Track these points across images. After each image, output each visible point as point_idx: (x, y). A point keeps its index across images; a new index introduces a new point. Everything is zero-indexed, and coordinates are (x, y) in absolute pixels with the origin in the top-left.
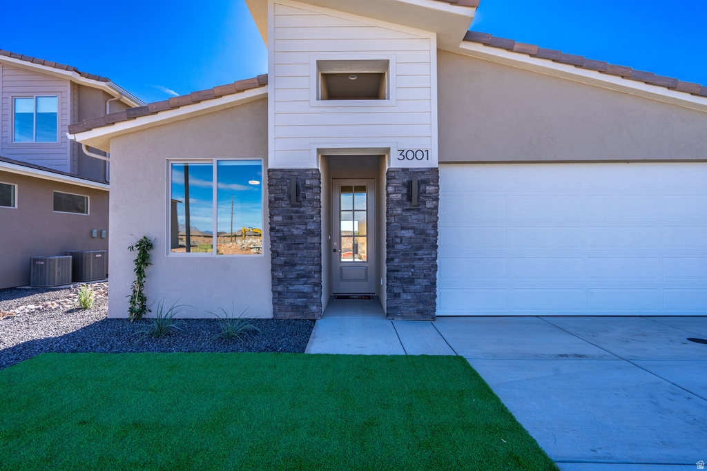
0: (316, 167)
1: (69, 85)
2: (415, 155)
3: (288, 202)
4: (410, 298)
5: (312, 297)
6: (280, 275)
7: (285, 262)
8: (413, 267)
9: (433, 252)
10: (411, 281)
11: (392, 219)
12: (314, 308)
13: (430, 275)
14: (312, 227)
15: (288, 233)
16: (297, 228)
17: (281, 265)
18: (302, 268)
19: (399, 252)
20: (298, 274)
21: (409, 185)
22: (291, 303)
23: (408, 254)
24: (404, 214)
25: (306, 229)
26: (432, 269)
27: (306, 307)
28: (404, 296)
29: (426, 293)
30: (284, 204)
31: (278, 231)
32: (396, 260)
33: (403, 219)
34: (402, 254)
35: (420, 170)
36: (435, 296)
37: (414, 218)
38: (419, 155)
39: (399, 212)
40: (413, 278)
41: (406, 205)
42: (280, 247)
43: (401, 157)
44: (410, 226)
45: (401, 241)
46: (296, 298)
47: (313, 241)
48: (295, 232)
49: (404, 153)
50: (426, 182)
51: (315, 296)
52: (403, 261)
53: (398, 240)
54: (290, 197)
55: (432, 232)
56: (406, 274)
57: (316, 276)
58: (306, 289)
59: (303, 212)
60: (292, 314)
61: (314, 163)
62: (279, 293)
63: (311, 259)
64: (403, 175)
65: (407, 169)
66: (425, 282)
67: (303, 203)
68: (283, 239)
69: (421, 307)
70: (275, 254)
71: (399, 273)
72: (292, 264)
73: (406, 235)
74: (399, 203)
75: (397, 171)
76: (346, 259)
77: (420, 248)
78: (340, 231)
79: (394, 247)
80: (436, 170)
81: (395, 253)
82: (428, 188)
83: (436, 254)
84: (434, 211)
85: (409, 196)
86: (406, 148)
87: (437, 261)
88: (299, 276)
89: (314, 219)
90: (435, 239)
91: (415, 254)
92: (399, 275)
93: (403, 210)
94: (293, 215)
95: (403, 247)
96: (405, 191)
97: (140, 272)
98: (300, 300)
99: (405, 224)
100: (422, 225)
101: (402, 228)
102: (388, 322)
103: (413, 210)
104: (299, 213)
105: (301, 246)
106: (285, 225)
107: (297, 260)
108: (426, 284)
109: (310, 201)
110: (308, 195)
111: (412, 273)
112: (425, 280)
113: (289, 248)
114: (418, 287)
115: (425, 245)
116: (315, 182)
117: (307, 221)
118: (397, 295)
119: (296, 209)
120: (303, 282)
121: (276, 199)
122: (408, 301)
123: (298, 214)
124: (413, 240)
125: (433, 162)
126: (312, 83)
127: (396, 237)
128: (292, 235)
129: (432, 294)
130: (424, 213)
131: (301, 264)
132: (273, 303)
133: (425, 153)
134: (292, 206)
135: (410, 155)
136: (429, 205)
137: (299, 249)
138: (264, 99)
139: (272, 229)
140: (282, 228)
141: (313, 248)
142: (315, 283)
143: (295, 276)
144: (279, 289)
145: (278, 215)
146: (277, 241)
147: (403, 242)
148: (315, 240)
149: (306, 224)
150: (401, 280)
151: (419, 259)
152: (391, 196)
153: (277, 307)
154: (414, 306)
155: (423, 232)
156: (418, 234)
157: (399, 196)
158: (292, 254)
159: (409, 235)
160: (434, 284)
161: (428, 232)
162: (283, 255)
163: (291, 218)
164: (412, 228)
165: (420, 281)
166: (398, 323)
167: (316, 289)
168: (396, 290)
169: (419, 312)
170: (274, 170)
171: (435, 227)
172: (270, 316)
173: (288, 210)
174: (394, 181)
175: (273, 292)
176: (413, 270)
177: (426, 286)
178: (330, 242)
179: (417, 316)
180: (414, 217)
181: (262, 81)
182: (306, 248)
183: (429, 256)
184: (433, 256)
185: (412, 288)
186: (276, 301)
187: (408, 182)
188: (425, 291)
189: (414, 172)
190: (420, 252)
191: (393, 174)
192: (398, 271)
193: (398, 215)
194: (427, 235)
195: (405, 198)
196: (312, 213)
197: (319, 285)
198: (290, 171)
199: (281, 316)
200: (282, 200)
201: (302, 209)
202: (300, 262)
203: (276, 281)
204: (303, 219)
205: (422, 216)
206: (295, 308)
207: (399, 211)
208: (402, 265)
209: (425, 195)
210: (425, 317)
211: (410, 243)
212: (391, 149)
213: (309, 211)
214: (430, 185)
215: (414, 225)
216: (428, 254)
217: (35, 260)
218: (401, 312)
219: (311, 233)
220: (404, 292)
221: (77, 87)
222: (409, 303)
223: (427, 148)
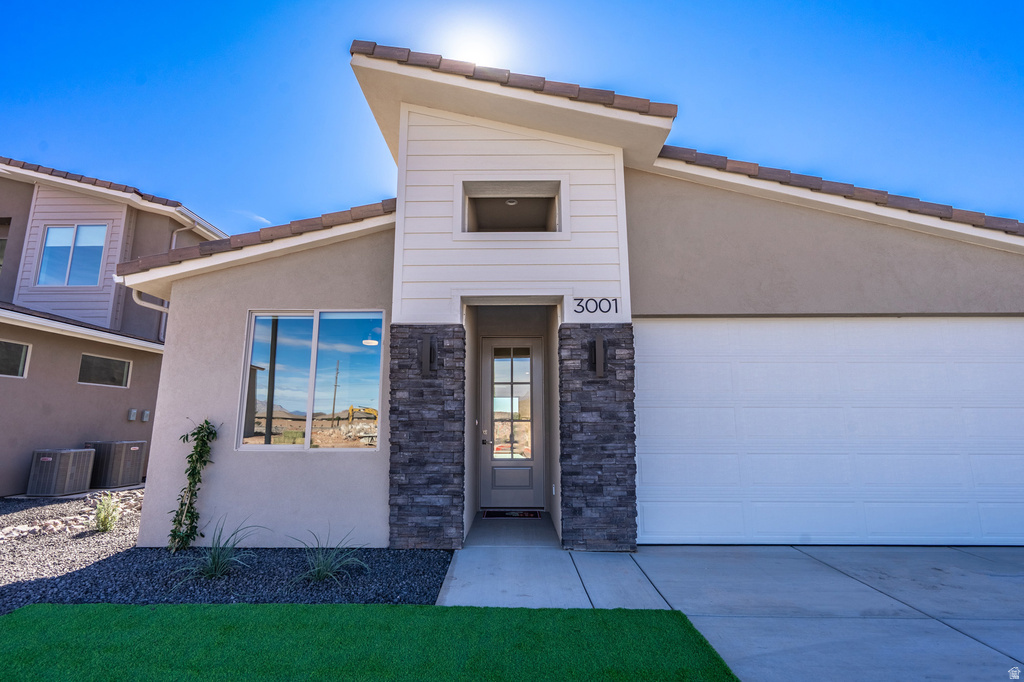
0: (459, 322)
2: (598, 306)
3: (417, 371)
4: (597, 515)
5: (449, 514)
6: (403, 479)
7: (411, 460)
8: (601, 468)
9: (630, 445)
10: (598, 489)
11: (568, 397)
12: (452, 531)
13: (625, 480)
14: (451, 407)
15: (416, 416)
16: (430, 409)
17: (404, 464)
18: (436, 468)
19: (579, 445)
20: (429, 478)
21: (591, 348)
22: (417, 524)
23: (591, 449)
24: (585, 389)
25: (443, 411)
26: (629, 471)
27: (439, 529)
28: (588, 513)
29: (621, 509)
30: (411, 374)
31: (402, 413)
32: (575, 457)
33: (583, 396)
34: (584, 449)
35: (606, 327)
36: (635, 514)
37: (599, 395)
38: (605, 305)
39: (578, 386)
40: (601, 485)
41: (587, 376)
42: (404, 437)
43: (580, 309)
44: (594, 406)
45: (582, 428)
46: (425, 515)
47: (453, 428)
48: (427, 415)
49: (584, 304)
50: (615, 344)
51: (454, 512)
52: (584, 458)
53: (577, 427)
54: (420, 364)
55: (627, 415)
56: (590, 479)
57: (456, 481)
58: (440, 501)
59: (439, 386)
60: (418, 540)
61: (456, 316)
62: (400, 507)
63: (449, 455)
64: (582, 333)
65: (588, 325)
66: (619, 491)
67: (440, 373)
68: (408, 425)
69: (614, 530)
70: (396, 447)
71: (580, 477)
72: (419, 463)
73: (588, 420)
74: (577, 373)
75: (573, 327)
76: (501, 454)
77: (610, 439)
78: (492, 413)
79: (570, 437)
80: (629, 327)
81: (574, 446)
82: (618, 352)
83: (634, 448)
84: (628, 385)
85: (592, 365)
86: (586, 296)
87: (636, 458)
88: (431, 482)
89: (455, 395)
90: (630, 425)
91: (603, 448)
92: (580, 479)
93: (584, 384)
94: (424, 389)
95: (585, 438)
96: (586, 356)
97: (193, 474)
98: (430, 518)
99: (586, 404)
100: (611, 405)
101: (583, 410)
102: (564, 554)
103: (598, 382)
104: (434, 387)
105: (435, 436)
106: (412, 404)
107: (428, 456)
108: (620, 493)
109: (450, 370)
110: (447, 361)
111: (599, 476)
112: (619, 488)
113: (417, 438)
114: (609, 498)
115: (617, 435)
116: (457, 343)
117: (444, 398)
118: (577, 512)
119: (429, 381)
120: (436, 491)
121: (401, 367)
122: (593, 521)
123: (432, 389)
124: (598, 428)
125: (624, 316)
126: (457, 209)
127: (575, 422)
128: (422, 419)
129: (630, 509)
130: (613, 387)
131: (435, 463)
132: (390, 524)
133: (613, 303)
134: (423, 377)
135: (592, 306)
136: (621, 376)
137: (432, 440)
138: (390, 230)
139: (393, 411)
140: (407, 408)
141: (453, 439)
142: (454, 492)
143: (424, 481)
144: (400, 500)
145: (403, 390)
146: (400, 429)
147: (584, 430)
148: (456, 426)
149: (443, 403)
150: (583, 487)
151: (609, 456)
152: (566, 363)
153: (395, 529)
154: (603, 529)
155: (612, 416)
156: (607, 418)
157: (577, 363)
158: (421, 448)
159: (593, 420)
160: (632, 494)
161: (621, 415)
162: (408, 448)
163: (421, 394)
164: (597, 410)
165: (612, 489)
166: (580, 555)
167: (455, 501)
168: (576, 504)
169: (612, 538)
170: (401, 326)
171: (631, 408)
172: (385, 544)
173: (417, 382)
174: (570, 342)
175: (392, 505)
176: (600, 473)
177: (620, 497)
178: (477, 430)
179: (609, 545)
180: (599, 393)
181: (389, 207)
182: (442, 439)
183: (623, 451)
184: (630, 451)
185: (599, 499)
186: (394, 519)
187: (590, 343)
188: (620, 506)
189: (598, 330)
190: (610, 445)
191: (568, 332)
192: (577, 474)
193: (576, 390)
194: (620, 419)
195: (586, 366)
196: (452, 387)
197: (459, 495)
198: (423, 327)
199: (401, 543)
200: (410, 368)
201: (437, 382)
202: (433, 460)
203: (396, 488)
204: (439, 396)
205: (610, 392)
206: (423, 531)
207: (577, 384)
208: (584, 464)
209: (614, 362)
210: (621, 547)
211: (594, 432)
212: (565, 297)
213: (447, 384)
214: (622, 348)
215: (600, 405)
216: (622, 448)
217: (40, 455)
218: (585, 538)
219: (449, 416)
220: (588, 506)
221: (135, 213)
222: (596, 523)
223: (615, 296)
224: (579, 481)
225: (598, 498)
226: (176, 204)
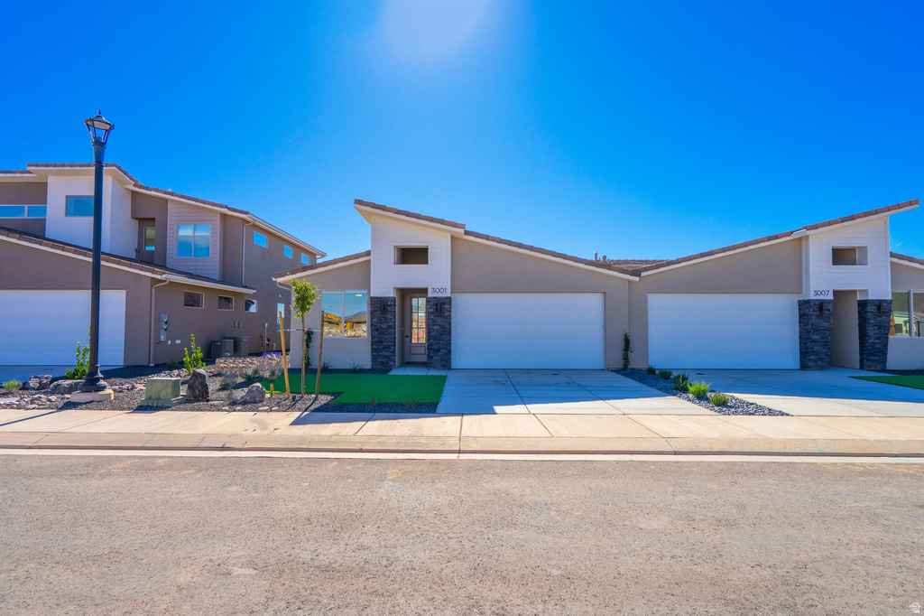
0: (393, 296)
1: (219, 215)
2: (440, 291)
3: (379, 312)
4: (439, 359)
5: (391, 358)
6: (375, 347)
7: (378, 341)
8: (439, 344)
9: (449, 336)
10: (438, 350)
11: (429, 321)
12: (391, 363)
13: (448, 348)
14: (391, 324)
15: (379, 327)
17: (376, 343)
18: (387, 344)
19: (433, 336)
21: (436, 305)
22: (380, 361)
23: (436, 338)
25: (388, 325)
26: (449, 345)
27: (388, 362)
28: (435, 358)
29: (446, 356)
30: (377, 313)
31: (375, 326)
32: (431, 340)
34: (434, 338)
35: (442, 298)
36: (451, 359)
37: (439, 320)
38: (442, 290)
41: (435, 314)
42: (376, 334)
43: (433, 292)
45: (434, 331)
46: (383, 358)
47: (391, 331)
48: (383, 326)
49: (436, 291)
50: (445, 304)
51: (393, 358)
52: (434, 340)
53: (432, 331)
54: (380, 310)
55: (449, 327)
56: (436, 347)
57: (393, 348)
58: (388, 354)
59: (387, 317)
60: (380, 365)
61: (392, 294)
62: (375, 356)
63: (390, 339)
64: (434, 300)
65: (436, 297)
66: (445, 351)
67: (387, 313)
68: (377, 330)
69: (443, 363)
70: (373, 337)
72: (381, 342)
73: (435, 328)
74: (432, 313)
75: (431, 298)
76: (414, 341)
77: (443, 334)
79: (429, 334)
80: (450, 298)
81: (431, 337)
82: (446, 306)
83: (451, 337)
84: (449, 317)
85: (437, 310)
86: (436, 287)
87: (451, 340)
88: (384, 348)
89: (392, 320)
90: (450, 330)
91: (440, 337)
92: (433, 347)
94: (382, 318)
95: (435, 334)
96: (435, 307)
97: (307, 345)
98: (385, 359)
99: (435, 323)
100: (444, 324)
101: (434, 325)
103: (439, 316)
105: (386, 333)
106: (378, 323)
107: (383, 340)
109: (390, 312)
110: (389, 309)
111: (439, 346)
113: (380, 334)
114: (442, 353)
115: (445, 333)
116: (393, 303)
117: (389, 321)
118: (432, 357)
119: (383, 316)
120: (387, 351)
121: (374, 311)
123: (384, 318)
124: (439, 331)
125: (448, 294)
126: (392, 255)
127: (431, 329)
128: (381, 328)
129: (449, 357)
130: (444, 318)
131: (386, 342)
133: (445, 291)
134: (381, 314)
135: (438, 291)
136: (446, 314)
137: (384, 334)
138: (369, 261)
139: (372, 325)
141: (392, 334)
142: (392, 351)
143: (382, 348)
144: (375, 354)
145: (375, 318)
146: (374, 331)
148: (393, 330)
149: (388, 323)
151: (442, 340)
152: (428, 310)
153: (373, 363)
154: (439, 363)
155: (443, 327)
157: (432, 310)
158: (381, 337)
159: (437, 328)
160: (450, 352)
161: (447, 327)
162: (377, 337)
163: (381, 320)
164: (439, 325)
165: (443, 350)
167: (393, 354)
168: (431, 355)
169: (443, 365)
170: (373, 297)
171: (450, 324)
172: (370, 368)
173: (380, 316)
174: (430, 303)
175: (372, 355)
177: (446, 353)
178: (403, 332)
179: (441, 367)
181: (368, 253)
182: (388, 334)
183: (447, 338)
184: (449, 338)
185: (439, 354)
186: (373, 360)
187: (436, 303)
189: (439, 299)
190: (443, 336)
191: (429, 300)
195: (435, 311)
196: (391, 318)
197: (394, 352)
198: (381, 298)
199: (375, 367)
200: (377, 311)
203: (373, 350)
204: (387, 320)
205: (443, 320)
206: (382, 363)
207: (432, 317)
208: (434, 342)
209: (445, 309)
210: (445, 368)
211: (437, 332)
212: (429, 288)
213: (389, 317)
215: (439, 323)
217: (215, 342)
218: (434, 366)
219: (391, 327)
220: (436, 355)
221: (224, 216)
222: (438, 361)
223: (446, 289)
226: (247, 213)
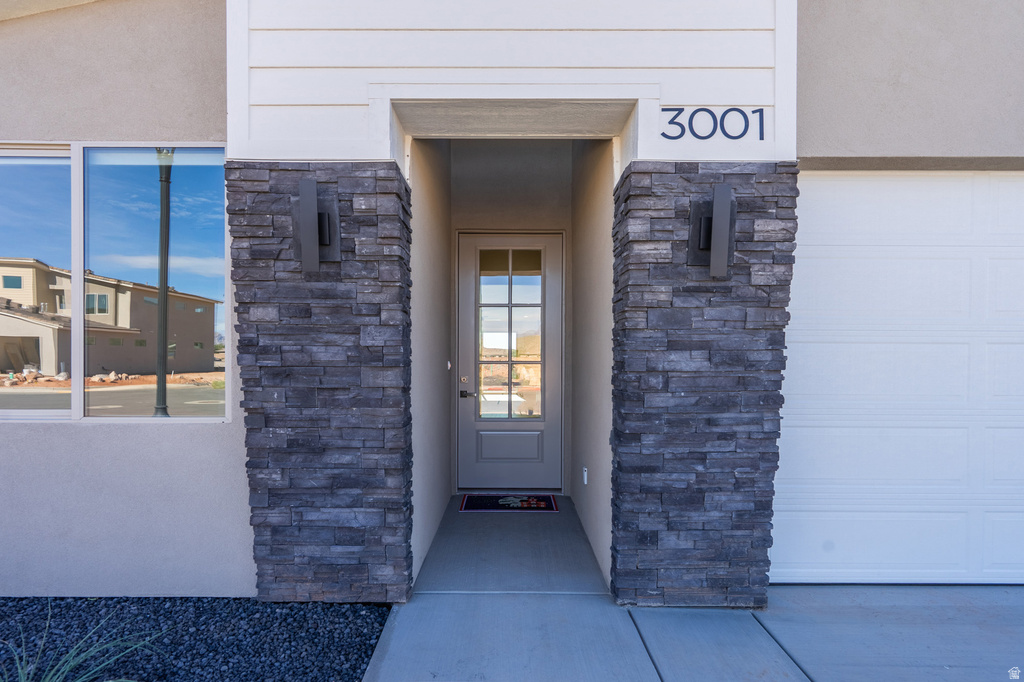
0: (384, 154)
2: (719, 124)
3: (293, 265)
4: (690, 545)
5: (379, 542)
6: (277, 478)
7: (291, 443)
8: (702, 458)
9: (768, 415)
10: (694, 498)
11: (640, 319)
12: (386, 573)
13: (753, 481)
14: (375, 338)
15: (299, 357)
16: (327, 344)
17: (277, 450)
18: (347, 459)
19: (658, 416)
20: (334, 477)
21: (703, 222)
22: (312, 558)
23: (685, 423)
24: (678, 302)
25: (357, 347)
26: (763, 465)
27: (360, 567)
28: (671, 541)
29: (739, 533)
30: (280, 270)
31: (265, 350)
32: (649, 439)
33: (672, 318)
34: (669, 423)
35: (737, 170)
36: (768, 541)
37: (709, 317)
38: (734, 124)
39: (663, 297)
40: (701, 491)
41: (684, 275)
42: (275, 398)
43: (675, 130)
44: (695, 338)
45: (666, 383)
46: (329, 544)
47: (380, 382)
48: (322, 354)
49: (683, 119)
50: (753, 208)
51: (388, 539)
52: (669, 440)
53: (656, 381)
54: (297, 246)
55: (768, 357)
56: (679, 479)
57: (391, 482)
58: (360, 518)
59: (347, 296)
60: (315, 587)
61: (382, 145)
62: (276, 530)
63: (374, 433)
64: (678, 183)
65: (692, 167)
66: (738, 502)
67: (346, 269)
68: (282, 374)
69: (722, 570)
70: (257, 418)
71: (658, 476)
72: (310, 447)
73: (683, 366)
74: (661, 270)
75: (657, 171)
77: (727, 405)
78: (477, 354)
79: (641, 400)
80: (789, 170)
81: (647, 417)
82: (760, 225)
83: (777, 420)
84: (775, 299)
85: (702, 245)
86: (690, 102)
87: (779, 442)
88: (337, 484)
89: (384, 315)
90: (773, 377)
91: (710, 422)
92: (657, 480)
93: (676, 292)
94: (313, 303)
95: (672, 402)
96: (684, 234)
98: (339, 549)
99: (681, 334)
100: (735, 338)
101: (672, 346)
102: (614, 616)
103: (707, 290)
104: (334, 297)
105: (341, 396)
106: (289, 332)
107: (327, 436)
108: (740, 506)
109: (368, 262)
110: (363, 243)
111: (698, 474)
112: (738, 497)
113: (305, 398)
114: (715, 514)
115: (742, 395)
116: (384, 204)
117: (358, 321)
118: (649, 539)
119: (322, 285)
120: (348, 500)
121: (256, 255)
122: (680, 555)
123: (330, 302)
124: (703, 382)
125: (781, 146)
127: (652, 371)
128: (312, 364)
129: (757, 533)
130: (743, 300)
131: (346, 449)
132: (256, 558)
133: (754, 119)
134: (310, 276)
135: (703, 123)
136: (760, 276)
137: (334, 404)
140: (277, 341)
141: (381, 403)
142: (387, 502)
143: (323, 482)
144: (275, 517)
145: (266, 303)
146: (265, 382)
147: (672, 386)
148: (390, 378)
149: (356, 331)
150: (663, 495)
151: (723, 437)
152: (637, 248)
153: (269, 569)
154: (701, 570)
155: (737, 358)
156: (723, 363)
157: (664, 249)
158: (311, 420)
159: (693, 366)
160: (764, 507)
161: (754, 356)
162: (283, 420)
163: (307, 312)
164: (703, 346)
165: (724, 498)
166: (649, 612)
167: (391, 518)
168: (645, 524)
169: (715, 583)
170: (248, 166)
171: (777, 342)
173: (296, 289)
174: (650, 202)
175: (258, 526)
176: (700, 468)
177: (740, 514)
179: (709, 595)
180: (709, 312)
182: (356, 402)
183: (753, 428)
184: (767, 427)
185: (696, 517)
186: (264, 551)
187: (696, 205)
188: (738, 528)
189: (716, 176)
190: (726, 416)
191: (646, 182)
192: (652, 470)
193: (659, 306)
194: (752, 365)
195: (682, 256)
196: (377, 299)
198: (302, 169)
199: (281, 592)
200: (277, 259)
201: (342, 287)
202: (340, 443)
203: (263, 496)
204: (346, 314)
205: (735, 311)
206: (327, 570)
207: (662, 293)
208: (668, 452)
209: (750, 246)
210: (735, 600)
211: (692, 390)
212: (641, 105)
213: (364, 292)
214: (769, 217)
215: (712, 337)
216: (752, 422)
218: (660, 584)
219: (374, 357)
220: (670, 527)
222: (685, 558)
223: (759, 103)
224: (655, 484)
225: (693, 514)
